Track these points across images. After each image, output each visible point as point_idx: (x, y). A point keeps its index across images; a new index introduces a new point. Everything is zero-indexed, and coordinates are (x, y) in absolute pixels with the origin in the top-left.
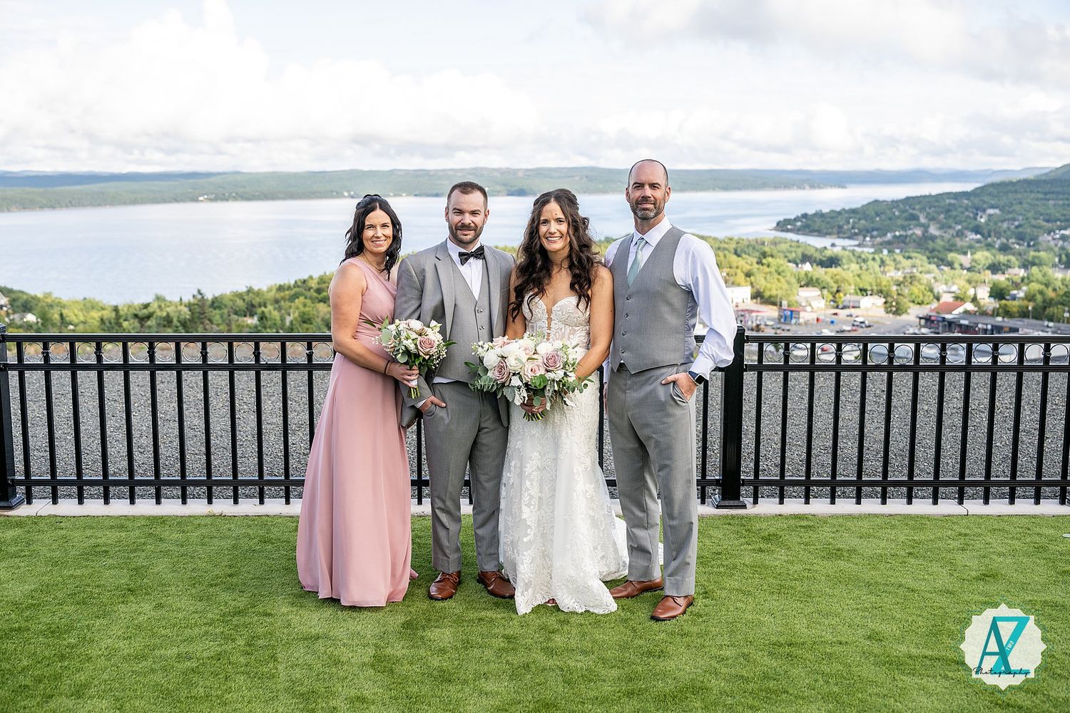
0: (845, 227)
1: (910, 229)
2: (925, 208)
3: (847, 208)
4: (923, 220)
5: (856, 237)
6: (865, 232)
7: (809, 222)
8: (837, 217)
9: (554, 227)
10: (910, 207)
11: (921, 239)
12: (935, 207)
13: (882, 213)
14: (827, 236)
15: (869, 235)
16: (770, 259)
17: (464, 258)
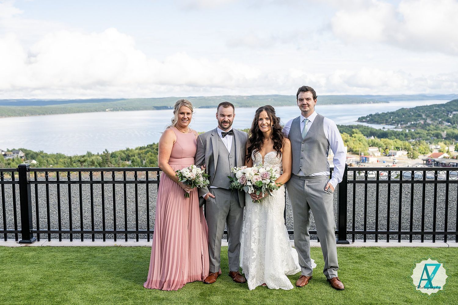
0: (389, 120)
1: (418, 121)
2: (425, 112)
3: (390, 112)
4: (424, 117)
5: (394, 124)
6: (397, 122)
7: (373, 118)
8: (385, 116)
9: (265, 121)
10: (418, 110)
11: (423, 125)
12: (429, 111)
13: (405, 114)
14: (381, 124)
15: (400, 123)
16: (355, 134)
17: (224, 135)
